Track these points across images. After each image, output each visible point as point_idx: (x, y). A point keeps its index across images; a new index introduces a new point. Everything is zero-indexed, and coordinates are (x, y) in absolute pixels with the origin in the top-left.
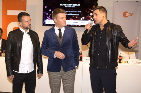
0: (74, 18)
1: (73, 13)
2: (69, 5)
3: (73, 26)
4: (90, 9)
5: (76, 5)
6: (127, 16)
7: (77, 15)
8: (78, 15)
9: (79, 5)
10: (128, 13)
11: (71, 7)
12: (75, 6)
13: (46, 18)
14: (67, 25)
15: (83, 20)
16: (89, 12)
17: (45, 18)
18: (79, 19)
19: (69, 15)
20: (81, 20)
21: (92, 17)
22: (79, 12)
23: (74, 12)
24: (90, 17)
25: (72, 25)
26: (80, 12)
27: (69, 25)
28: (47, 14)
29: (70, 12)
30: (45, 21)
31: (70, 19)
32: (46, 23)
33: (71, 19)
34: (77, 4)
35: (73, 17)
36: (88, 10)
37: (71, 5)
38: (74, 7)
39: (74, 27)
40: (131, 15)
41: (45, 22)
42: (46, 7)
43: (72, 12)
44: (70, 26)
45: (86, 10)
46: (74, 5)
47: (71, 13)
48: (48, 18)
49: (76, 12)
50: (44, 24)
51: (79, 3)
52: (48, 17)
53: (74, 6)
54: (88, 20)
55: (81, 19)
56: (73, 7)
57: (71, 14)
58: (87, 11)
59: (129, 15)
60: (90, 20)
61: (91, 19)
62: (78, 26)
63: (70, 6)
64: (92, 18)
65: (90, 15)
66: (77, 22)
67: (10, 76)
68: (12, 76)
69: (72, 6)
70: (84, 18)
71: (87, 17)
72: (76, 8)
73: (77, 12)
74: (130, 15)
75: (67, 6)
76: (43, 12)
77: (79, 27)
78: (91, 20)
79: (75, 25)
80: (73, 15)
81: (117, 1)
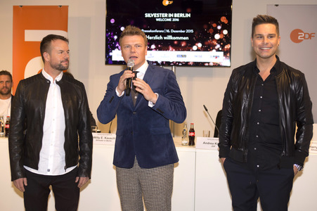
0: (178, 46)
1: (174, 35)
2: (166, 15)
3: (176, 64)
4: (214, 25)
5: (182, 15)
6: (299, 38)
7: (185, 38)
8: (187, 38)
9: (188, 15)
10: (302, 32)
11: (170, 20)
12: (180, 18)
13: (114, 48)
14: (162, 62)
15: (198, 50)
16: (211, 31)
17: (110, 46)
18: (188, 47)
19: (165, 38)
20: (193, 51)
21: (219, 43)
22: (188, 31)
23: (177, 32)
24: (215, 43)
25: (173, 62)
26: (192, 31)
27: (166, 62)
28: (116, 37)
29: (168, 31)
30: (111, 54)
31: (168, 49)
32: (113, 59)
33: (171, 48)
34: (185, 13)
35: (176, 42)
36: (210, 27)
37: (170, 15)
38: (178, 20)
39: (178, 66)
40: (310, 36)
41: (111, 57)
42: (112, 21)
43: (173, 31)
44: (168, 64)
45: (205, 26)
46: (176, 15)
47: (170, 34)
48: (117, 47)
49: (181, 31)
50: (109, 61)
51: (189, 10)
52: (117, 45)
53: (177, 18)
54: (211, 50)
55: (195, 48)
56: (174, 20)
57: (170, 37)
58: (208, 29)
59: (304, 37)
60: (214, 51)
61: (216, 47)
62: (186, 64)
63: (168, 18)
64: (218, 46)
65: (213, 38)
66: (185, 56)
67: (17, 180)
68: (21, 180)
69: (172, 18)
70: (200, 45)
71: (206, 43)
72: (182, 24)
73: (184, 32)
74: (307, 36)
75: (162, 18)
76: (107, 32)
77: (190, 66)
78: (218, 50)
79: (179, 62)
80: (175, 38)
81: (277, 5)
